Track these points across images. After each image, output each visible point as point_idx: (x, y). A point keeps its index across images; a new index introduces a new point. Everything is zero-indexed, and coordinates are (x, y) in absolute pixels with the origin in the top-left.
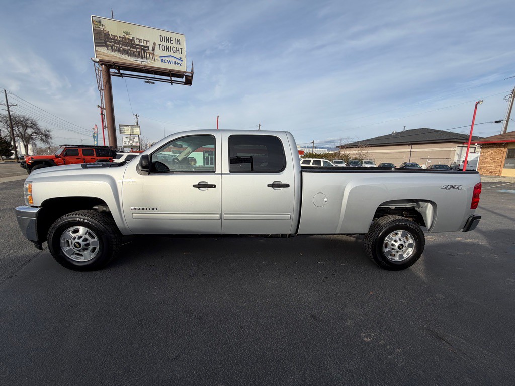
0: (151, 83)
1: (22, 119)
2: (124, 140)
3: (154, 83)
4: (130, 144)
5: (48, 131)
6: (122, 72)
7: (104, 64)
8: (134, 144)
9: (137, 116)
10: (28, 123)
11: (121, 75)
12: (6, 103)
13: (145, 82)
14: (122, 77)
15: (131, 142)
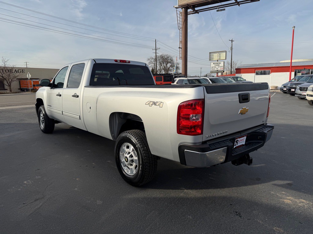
0: (221, 10)
1: (166, 57)
2: (212, 66)
3: (224, 10)
4: (216, 69)
5: (178, 64)
6: (196, 9)
7: (183, 7)
8: (219, 69)
9: (232, 41)
10: (169, 60)
11: (197, 12)
12: (155, 49)
13: (217, 11)
14: (198, 13)
15: (217, 67)
